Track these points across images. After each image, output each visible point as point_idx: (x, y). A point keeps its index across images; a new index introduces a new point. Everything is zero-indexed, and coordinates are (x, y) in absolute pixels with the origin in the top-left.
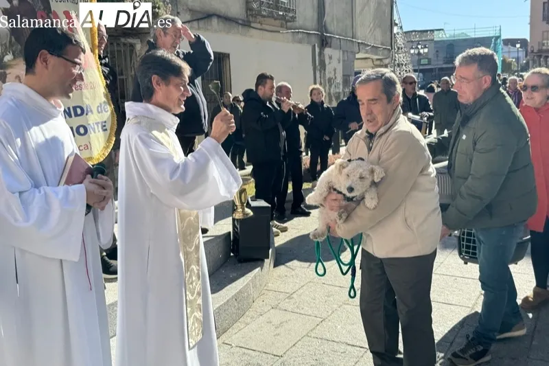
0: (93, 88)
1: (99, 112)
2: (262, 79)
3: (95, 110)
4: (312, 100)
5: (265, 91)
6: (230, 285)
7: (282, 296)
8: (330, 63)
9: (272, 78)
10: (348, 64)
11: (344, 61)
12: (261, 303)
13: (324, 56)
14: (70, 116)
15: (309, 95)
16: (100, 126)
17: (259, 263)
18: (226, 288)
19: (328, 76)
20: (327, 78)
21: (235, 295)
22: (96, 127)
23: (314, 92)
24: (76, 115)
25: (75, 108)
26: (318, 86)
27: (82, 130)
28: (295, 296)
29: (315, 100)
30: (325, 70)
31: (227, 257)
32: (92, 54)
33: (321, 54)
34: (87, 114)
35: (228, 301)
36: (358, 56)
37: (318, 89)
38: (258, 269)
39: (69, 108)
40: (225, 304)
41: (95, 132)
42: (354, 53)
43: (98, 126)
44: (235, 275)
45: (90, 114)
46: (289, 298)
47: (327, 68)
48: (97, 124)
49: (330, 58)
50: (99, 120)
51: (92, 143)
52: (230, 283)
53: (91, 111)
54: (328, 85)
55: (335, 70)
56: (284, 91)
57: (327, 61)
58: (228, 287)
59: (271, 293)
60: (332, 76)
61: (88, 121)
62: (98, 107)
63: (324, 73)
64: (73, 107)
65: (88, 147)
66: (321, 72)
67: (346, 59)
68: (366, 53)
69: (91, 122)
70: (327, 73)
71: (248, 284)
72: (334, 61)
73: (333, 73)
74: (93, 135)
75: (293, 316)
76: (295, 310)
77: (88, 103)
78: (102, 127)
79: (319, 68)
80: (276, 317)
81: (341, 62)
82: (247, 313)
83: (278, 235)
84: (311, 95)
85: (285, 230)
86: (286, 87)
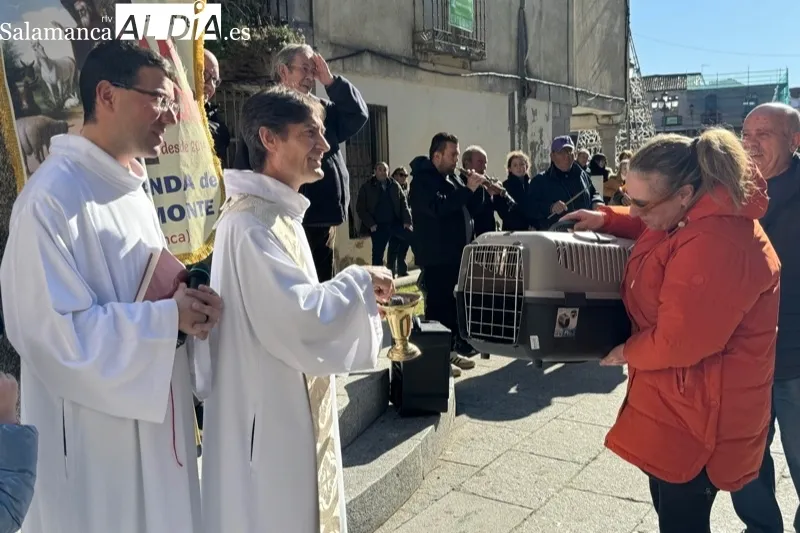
0: (196, 150)
1: (203, 187)
2: (441, 141)
3: (197, 183)
4: (510, 173)
5: (443, 160)
6: (389, 452)
7: (468, 470)
8: (534, 121)
9: (454, 141)
10: (561, 123)
11: (554, 118)
12: (435, 481)
13: (525, 111)
14: (160, 191)
16: (203, 206)
17: (432, 418)
18: (382, 457)
19: (530, 140)
20: (529, 143)
21: (397, 468)
22: (197, 207)
23: (515, 161)
24: (170, 190)
25: (167, 179)
26: (519, 153)
27: (177, 213)
28: (487, 471)
29: (516, 172)
30: (526, 131)
31: (383, 410)
32: (195, 100)
33: (521, 106)
34: (185, 189)
35: (386, 477)
36: (575, 111)
37: (521, 157)
38: (432, 427)
39: (159, 180)
40: (381, 481)
41: (196, 216)
42: (570, 107)
43: (200, 207)
44: (396, 435)
45: (189, 188)
46: (479, 473)
47: (529, 128)
48: (200, 203)
49: (535, 113)
50: (203, 199)
51: (191, 233)
52: (388, 449)
53: (192, 184)
55: (541, 131)
56: (474, 159)
57: (529, 119)
58: (385, 454)
59: (450, 466)
60: (537, 139)
61: (185, 198)
62: (202, 178)
63: (526, 136)
64: (165, 178)
65: (185, 238)
66: (519, 133)
67: (558, 114)
68: (588, 106)
69: (190, 201)
70: (529, 135)
71: (416, 451)
72: (540, 118)
73: (538, 134)
74: (191, 220)
75: (486, 504)
76: (489, 494)
77: (186, 171)
78: (207, 208)
79: (518, 127)
80: (459, 504)
81: (551, 119)
82: (415, 496)
83: (458, 375)
84: (509, 166)
85: (471, 365)
86: (478, 153)
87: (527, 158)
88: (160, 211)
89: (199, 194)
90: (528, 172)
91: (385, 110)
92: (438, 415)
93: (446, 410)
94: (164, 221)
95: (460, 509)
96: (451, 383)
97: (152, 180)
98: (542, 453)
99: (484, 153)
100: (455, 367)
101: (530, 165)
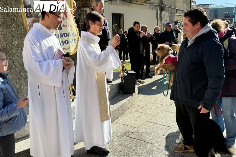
0: (71, 26)
2: (135, 23)
4: (155, 32)
5: (135, 28)
6: (120, 102)
7: (139, 107)
11: (170, 17)
12: (131, 109)
13: (162, 15)
14: (62, 37)
15: (154, 30)
16: (73, 41)
17: (131, 94)
18: (118, 103)
19: (163, 23)
20: (163, 24)
21: (121, 106)
22: (72, 41)
23: (156, 29)
24: (65, 36)
25: (64, 34)
26: (158, 27)
27: (67, 42)
28: (144, 107)
29: (157, 32)
30: (162, 20)
31: (119, 93)
32: (71, 13)
33: (160, 14)
35: (118, 107)
36: (176, 15)
37: (158, 28)
38: (130, 97)
39: (62, 34)
41: (71, 43)
42: (174, 14)
44: (121, 98)
45: (69, 36)
46: (142, 108)
48: (72, 40)
49: (164, 15)
50: (74, 39)
51: (70, 47)
52: (119, 101)
53: (70, 35)
54: (163, 26)
55: (166, 21)
57: (163, 17)
58: (119, 103)
59: (135, 106)
61: (69, 39)
62: (73, 34)
63: (162, 22)
65: (69, 48)
66: (160, 21)
67: (171, 16)
68: (180, 13)
69: (70, 39)
71: (126, 102)
72: (166, 17)
74: (70, 44)
75: (143, 114)
76: (144, 112)
77: (69, 32)
78: (74, 41)
79: (159, 19)
80: (137, 114)
81: (169, 17)
82: (126, 112)
83: (139, 85)
84: (155, 30)
85: (143, 83)
86: (145, 27)
87: (159, 28)
88: (62, 42)
89: (72, 37)
90: (160, 32)
91: (123, 15)
92: (132, 94)
93: (134, 92)
94: (63, 44)
95: (137, 116)
96: (137, 86)
97: (60, 34)
98: (158, 103)
99: (146, 26)
100: (138, 83)
101: (160, 30)
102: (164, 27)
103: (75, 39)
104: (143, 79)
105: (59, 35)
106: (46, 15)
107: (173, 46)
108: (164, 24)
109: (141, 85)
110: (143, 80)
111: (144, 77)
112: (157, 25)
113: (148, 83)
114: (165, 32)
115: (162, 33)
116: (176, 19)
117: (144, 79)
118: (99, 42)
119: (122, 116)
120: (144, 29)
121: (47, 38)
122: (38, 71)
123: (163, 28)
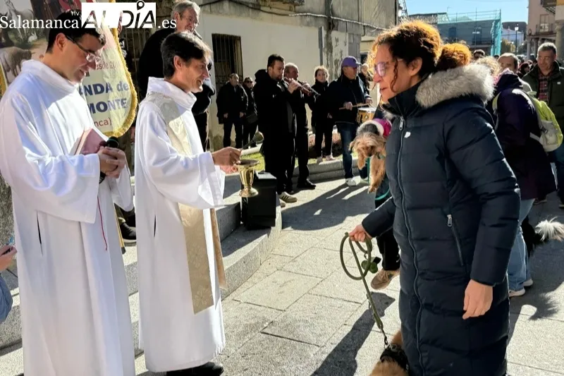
0: (113, 67)
1: (119, 90)
2: (273, 59)
3: (114, 87)
4: (317, 80)
5: (273, 72)
6: (239, 250)
7: (287, 259)
8: (336, 46)
10: (353, 47)
11: (350, 43)
12: (268, 266)
13: (331, 39)
14: (91, 94)
15: (314, 76)
16: (120, 102)
17: (266, 231)
18: (235, 252)
19: (334, 58)
20: (334, 60)
21: (244, 258)
22: (116, 104)
23: (319, 72)
24: (97, 92)
25: (95, 86)
26: (323, 67)
27: (102, 107)
28: (298, 259)
29: (320, 80)
30: (332, 52)
31: (236, 226)
32: (112, 35)
33: (328, 36)
34: (107, 92)
35: (237, 263)
36: (363, 39)
37: (322, 70)
38: (265, 236)
39: (89, 86)
40: (234, 265)
41: (115, 109)
42: (360, 36)
43: (118, 103)
44: (244, 240)
45: (109, 91)
46: (294, 261)
47: (333, 50)
48: (117, 101)
49: (337, 40)
50: (120, 98)
51: (112, 119)
52: (239, 248)
53: (111, 89)
54: (334, 66)
55: (341, 52)
56: (291, 71)
57: (334, 44)
58: (237, 251)
59: (277, 257)
60: (338, 57)
61: (108, 98)
62: (118, 85)
63: (331, 56)
64: (93, 85)
65: (108, 122)
66: (328, 54)
67: (352, 41)
68: (372, 35)
69: (111, 100)
70: (334, 54)
71: (255, 248)
72: (341, 43)
73: (339, 55)
74: (113, 112)
75: (296, 277)
76: (299, 272)
77: (107, 81)
78: (123, 103)
79: (326, 50)
80: (281, 277)
81: (348, 45)
82: (255, 274)
83: (284, 206)
84: (316, 75)
85: (294, 200)
86: (293, 67)
87: (327, 70)
88: (91, 107)
89: (116, 94)
90: (327, 79)
91: (239, 38)
92: (270, 228)
93: (274, 225)
94: (94, 112)
95: (280, 281)
96: (279, 210)
97: (85, 87)
98: (331, 248)
99: (296, 67)
100: (281, 201)
101: (328, 75)
102: (337, 68)
103: (125, 99)
104: (293, 192)
105: (83, 91)
106: (56, 42)
107: (361, 113)
108: (336, 62)
109: (288, 206)
110: (292, 194)
111: (294, 186)
112: (321, 64)
113: (305, 202)
114: (339, 79)
115: (334, 82)
116: (363, 48)
117: (296, 191)
118: (192, 106)
119: (246, 283)
120: (292, 72)
121: (59, 99)
122: (36, 185)
123: (334, 70)
